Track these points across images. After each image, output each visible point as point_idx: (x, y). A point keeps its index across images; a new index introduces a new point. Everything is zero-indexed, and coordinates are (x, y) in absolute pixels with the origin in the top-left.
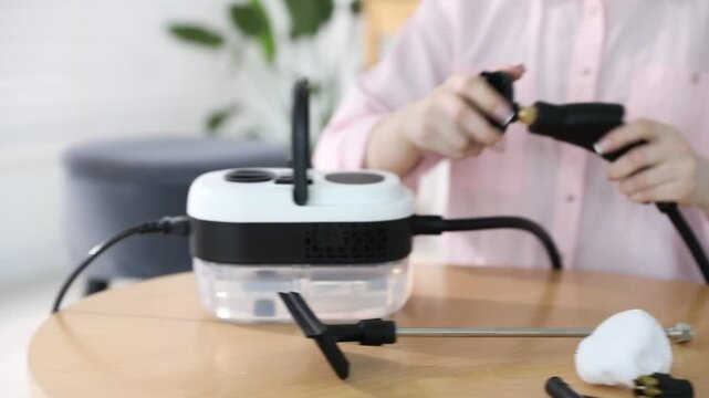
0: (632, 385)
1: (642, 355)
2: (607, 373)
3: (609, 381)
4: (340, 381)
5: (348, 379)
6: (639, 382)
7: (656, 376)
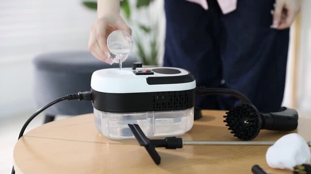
0: (292, 169)
1: (297, 155)
2: (281, 163)
3: (282, 167)
4: (157, 166)
5: (160, 165)
6: (296, 168)
7: (304, 165)
